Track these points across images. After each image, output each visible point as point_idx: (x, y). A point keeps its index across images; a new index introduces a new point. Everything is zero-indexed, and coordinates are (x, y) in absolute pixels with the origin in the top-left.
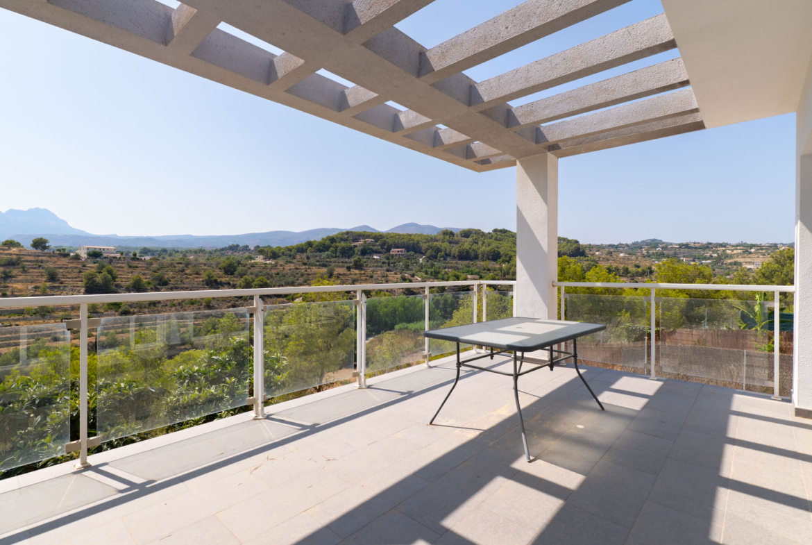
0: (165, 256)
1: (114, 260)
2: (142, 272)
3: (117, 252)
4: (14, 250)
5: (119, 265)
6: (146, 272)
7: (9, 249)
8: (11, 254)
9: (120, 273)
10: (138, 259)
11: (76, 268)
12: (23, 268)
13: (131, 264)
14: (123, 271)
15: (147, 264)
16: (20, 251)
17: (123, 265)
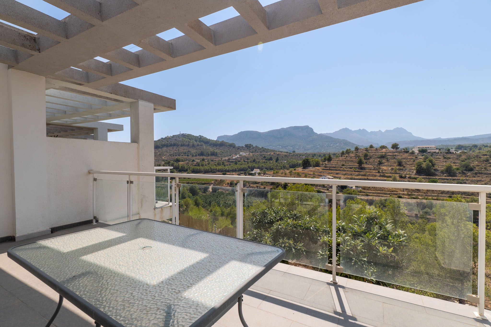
0: (474, 150)
1: (434, 154)
2: (453, 161)
3: (437, 149)
4: (384, 150)
5: (437, 157)
6: (456, 161)
7: (382, 150)
8: (382, 152)
9: (438, 162)
10: (451, 153)
11: (412, 159)
12: (387, 159)
13: (445, 156)
14: (440, 161)
15: (457, 156)
16: (386, 150)
17: (440, 157)
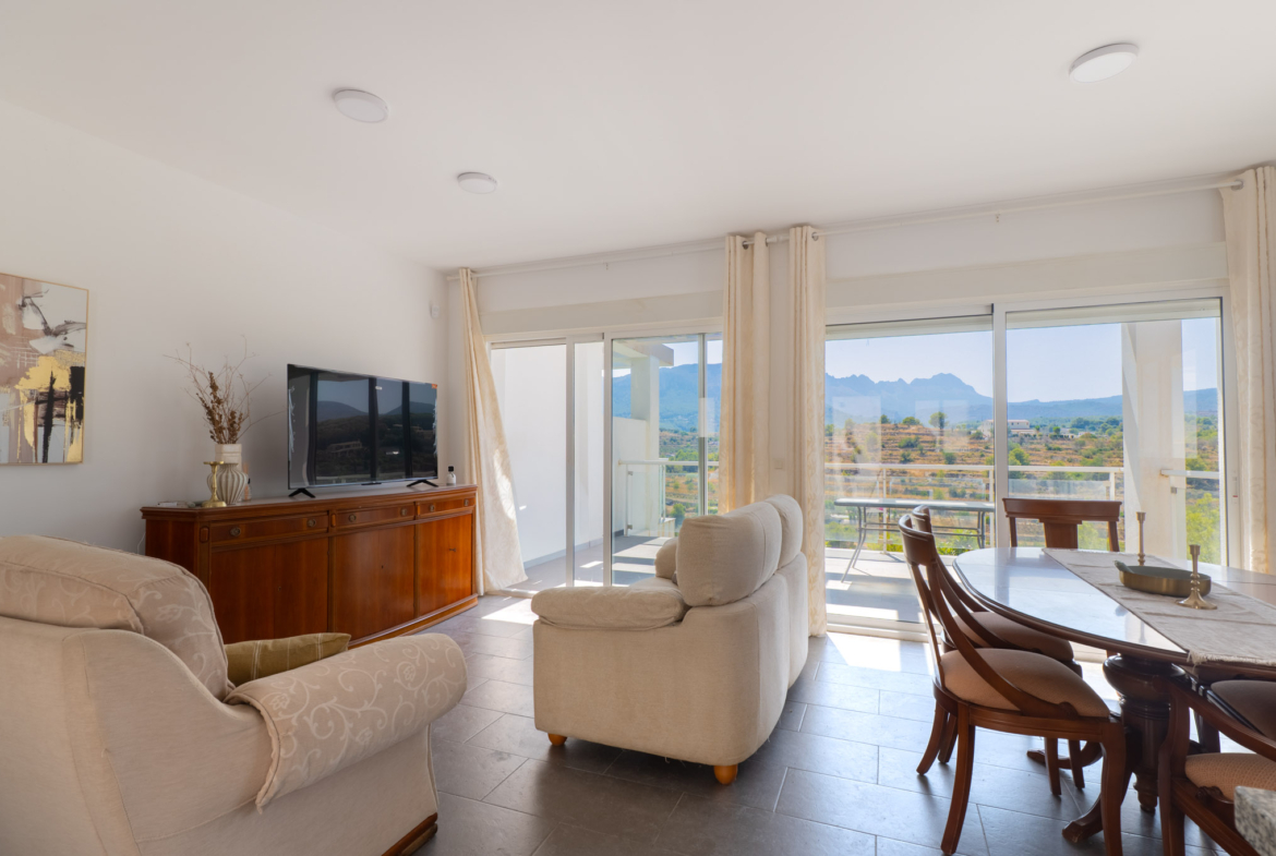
0: (1113, 430)
1: (1026, 439)
2: (1068, 457)
3: (1031, 427)
4: (913, 429)
5: (1033, 446)
6: (1074, 457)
7: (909, 427)
8: (909, 434)
9: (1034, 458)
10: (1062, 436)
11: (978, 450)
12: (921, 450)
13: (1050, 445)
14: (1040, 456)
15: (1076, 444)
16: (919, 429)
17: (1038, 447)
